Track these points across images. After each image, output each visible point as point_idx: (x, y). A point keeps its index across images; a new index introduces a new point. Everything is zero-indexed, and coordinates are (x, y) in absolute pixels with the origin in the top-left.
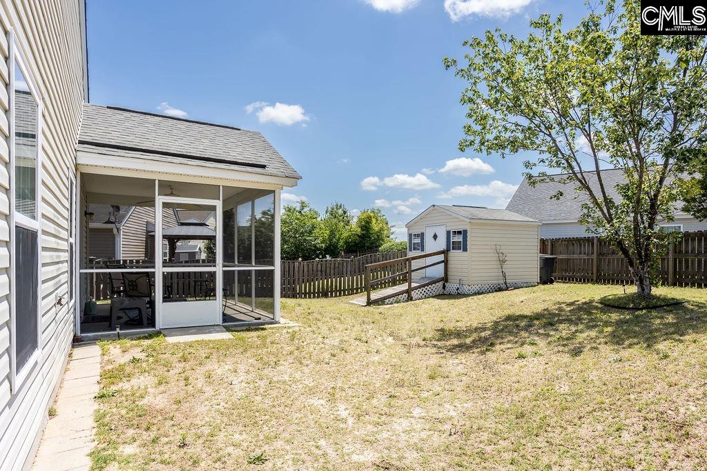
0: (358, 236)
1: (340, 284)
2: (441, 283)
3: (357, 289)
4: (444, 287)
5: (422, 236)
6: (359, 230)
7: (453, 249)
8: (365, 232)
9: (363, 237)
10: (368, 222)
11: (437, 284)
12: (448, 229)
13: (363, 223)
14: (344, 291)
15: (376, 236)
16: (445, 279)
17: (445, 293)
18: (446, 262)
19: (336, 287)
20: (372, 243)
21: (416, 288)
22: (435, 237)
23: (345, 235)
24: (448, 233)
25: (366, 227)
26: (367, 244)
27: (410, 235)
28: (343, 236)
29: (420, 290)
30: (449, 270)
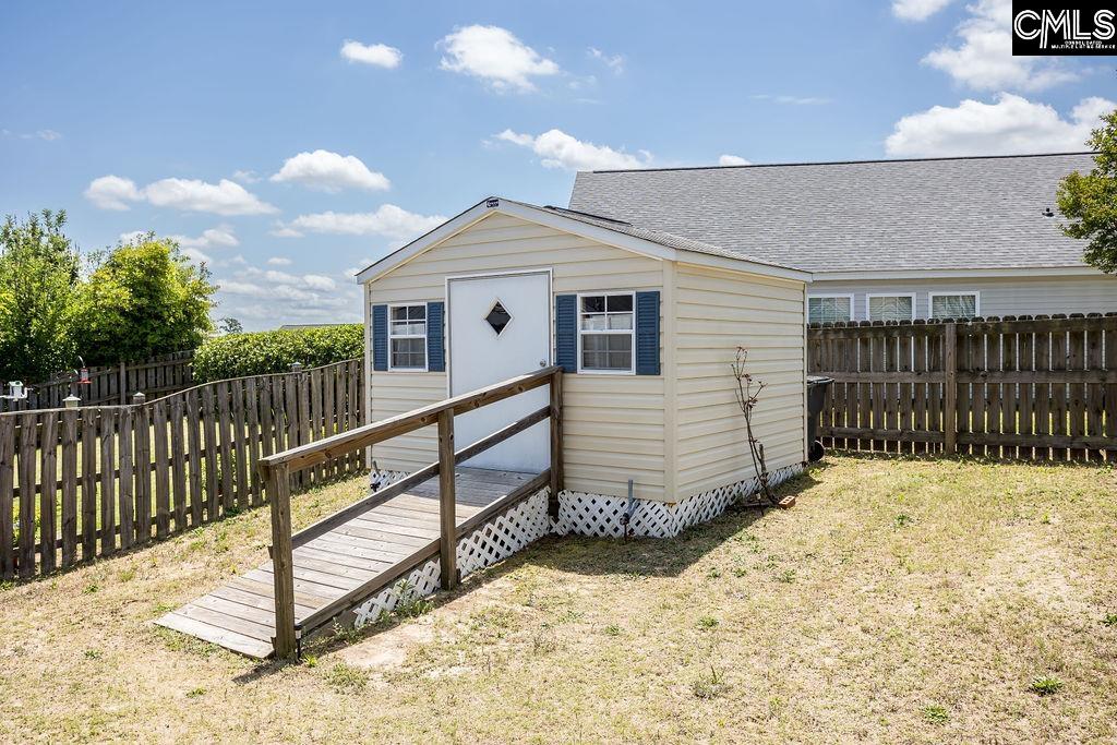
0: (123, 312)
1: (89, 511)
2: (544, 493)
3: (162, 521)
4: (554, 509)
5: (435, 315)
6: (126, 294)
7: (586, 365)
8: (145, 301)
9: (137, 317)
10: (152, 272)
11: (533, 499)
12: (564, 288)
13: (139, 274)
14: (107, 534)
15: (180, 314)
16: (555, 478)
17: (557, 528)
18: (555, 413)
19: (69, 524)
20: (170, 336)
21: (467, 531)
22: (498, 319)
23: (75, 308)
24: (564, 305)
25: (147, 284)
26: (152, 339)
27: (379, 313)
28: (68, 313)
29: (481, 534)
30: (569, 442)
